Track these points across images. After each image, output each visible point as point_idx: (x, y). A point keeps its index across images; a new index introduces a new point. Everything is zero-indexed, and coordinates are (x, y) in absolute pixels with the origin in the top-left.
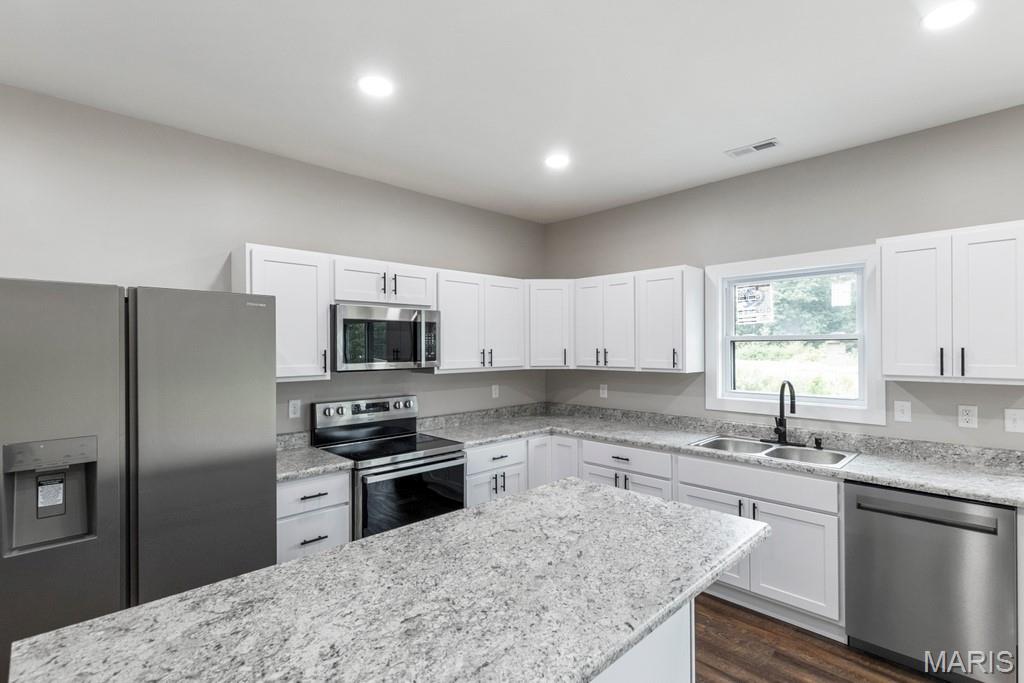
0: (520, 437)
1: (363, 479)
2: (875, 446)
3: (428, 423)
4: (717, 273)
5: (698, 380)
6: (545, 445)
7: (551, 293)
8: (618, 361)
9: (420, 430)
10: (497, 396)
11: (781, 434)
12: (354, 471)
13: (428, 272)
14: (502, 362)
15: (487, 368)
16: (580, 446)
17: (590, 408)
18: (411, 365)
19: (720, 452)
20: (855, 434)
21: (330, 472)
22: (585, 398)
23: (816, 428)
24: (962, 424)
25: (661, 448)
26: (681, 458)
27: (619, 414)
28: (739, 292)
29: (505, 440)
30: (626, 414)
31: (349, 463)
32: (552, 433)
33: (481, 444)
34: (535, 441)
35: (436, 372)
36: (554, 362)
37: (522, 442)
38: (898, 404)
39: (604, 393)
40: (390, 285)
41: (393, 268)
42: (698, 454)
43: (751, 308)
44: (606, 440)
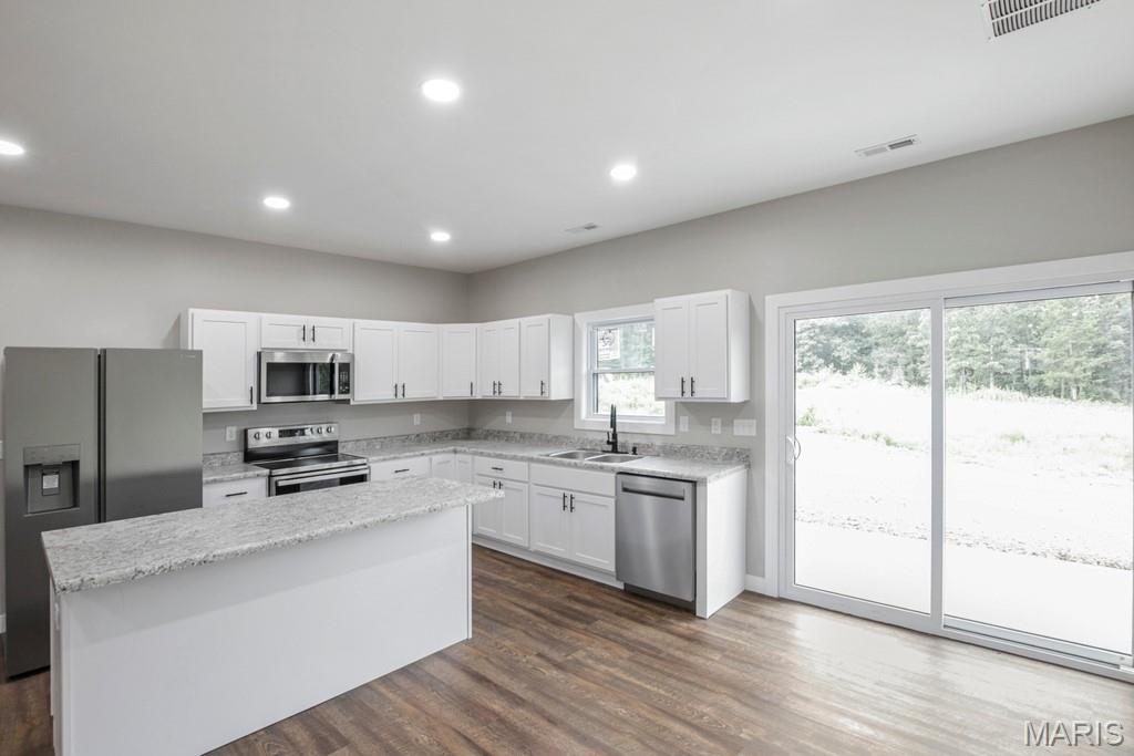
0: (423, 454)
1: (276, 483)
2: (668, 452)
3: (350, 445)
4: (583, 319)
5: (567, 405)
6: (448, 462)
7: (461, 337)
8: (509, 392)
9: (340, 451)
10: (418, 423)
11: (614, 445)
12: (270, 476)
13: (346, 322)
14: (413, 394)
15: (400, 399)
16: (473, 460)
17: (499, 432)
18: (325, 397)
19: (573, 461)
20: (658, 442)
21: (250, 478)
22: (494, 424)
23: (637, 440)
24: (713, 432)
25: (522, 459)
26: (533, 465)
27: (518, 436)
28: (601, 333)
29: (407, 457)
30: (522, 436)
31: (266, 471)
32: (455, 452)
33: (384, 460)
34: (437, 458)
35: (352, 403)
36: (464, 393)
37: (426, 458)
38: (682, 418)
39: (509, 419)
40: (309, 335)
41: (310, 321)
42: (555, 463)
43: (608, 346)
44: (489, 455)
